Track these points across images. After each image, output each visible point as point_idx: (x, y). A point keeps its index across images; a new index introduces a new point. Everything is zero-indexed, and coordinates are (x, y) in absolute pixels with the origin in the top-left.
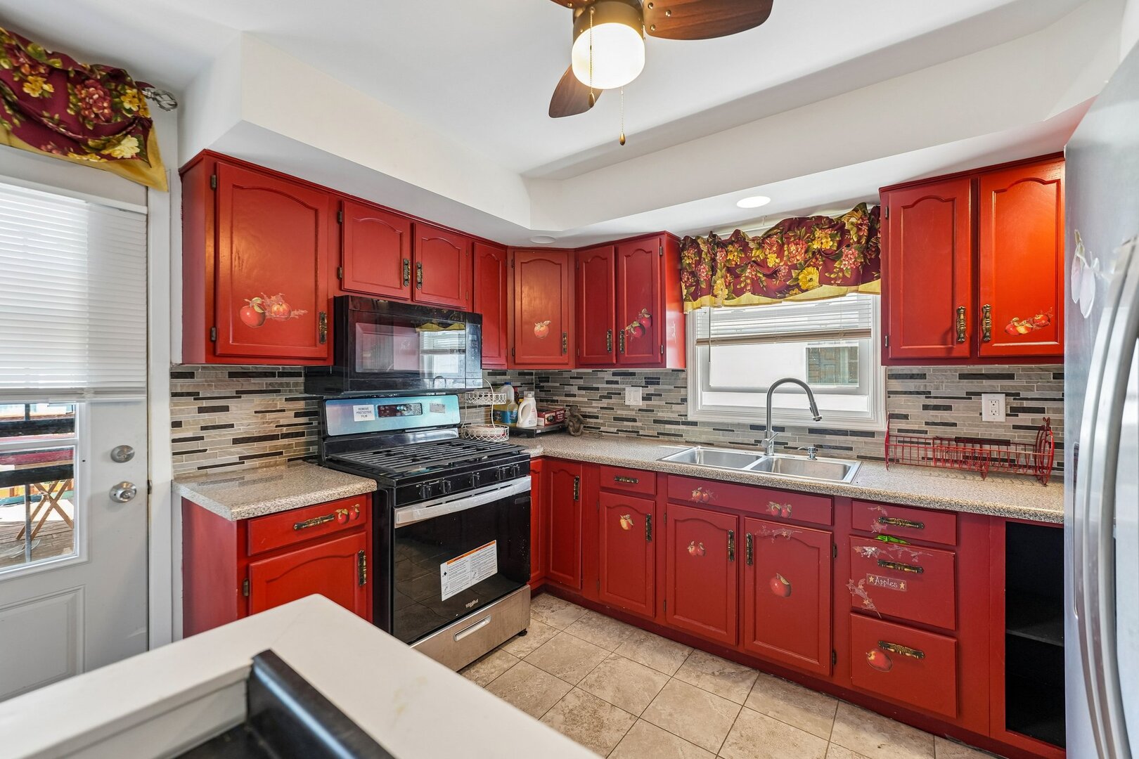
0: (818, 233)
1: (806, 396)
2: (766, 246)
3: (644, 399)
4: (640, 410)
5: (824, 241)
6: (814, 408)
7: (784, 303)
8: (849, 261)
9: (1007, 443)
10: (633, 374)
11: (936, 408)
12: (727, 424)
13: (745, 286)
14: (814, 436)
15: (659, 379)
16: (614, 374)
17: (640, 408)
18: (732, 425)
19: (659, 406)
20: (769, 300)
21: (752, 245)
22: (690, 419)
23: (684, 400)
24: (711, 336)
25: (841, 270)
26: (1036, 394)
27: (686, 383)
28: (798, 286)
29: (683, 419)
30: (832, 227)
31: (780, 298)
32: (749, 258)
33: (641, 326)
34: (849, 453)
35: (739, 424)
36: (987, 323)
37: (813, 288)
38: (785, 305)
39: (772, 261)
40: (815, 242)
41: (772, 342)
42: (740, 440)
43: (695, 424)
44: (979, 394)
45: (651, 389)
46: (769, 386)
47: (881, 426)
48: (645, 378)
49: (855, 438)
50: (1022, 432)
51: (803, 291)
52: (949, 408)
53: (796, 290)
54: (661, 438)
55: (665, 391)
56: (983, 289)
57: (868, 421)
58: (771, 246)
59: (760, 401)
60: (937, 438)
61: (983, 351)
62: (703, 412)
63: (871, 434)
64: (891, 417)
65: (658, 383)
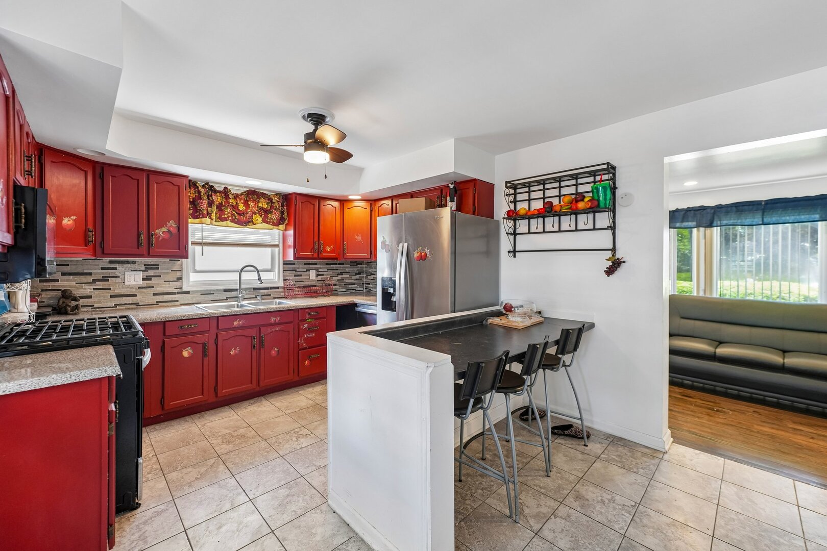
0: (262, 200)
1: (256, 273)
2: (238, 199)
3: (143, 279)
4: (139, 288)
5: (263, 204)
6: (260, 279)
7: (245, 228)
8: (275, 216)
9: (315, 286)
10: (134, 262)
11: (298, 276)
12: (211, 290)
13: (228, 217)
14: (255, 292)
15: (159, 265)
16: (110, 262)
17: (141, 286)
18: (213, 290)
19: (158, 284)
20: (237, 226)
21: (231, 196)
22: (185, 289)
23: (180, 279)
24: (203, 241)
25: (272, 219)
26: (322, 270)
27: (182, 268)
28: (253, 222)
29: (179, 290)
30: (269, 199)
31: (244, 226)
32: (229, 203)
33: (169, 231)
34: (269, 297)
35: (217, 290)
36: (322, 247)
37: (258, 224)
38: (246, 229)
39: (241, 207)
40: (260, 203)
41: (238, 247)
42: (218, 298)
43: (188, 292)
44: (309, 270)
45: (151, 273)
46: (240, 269)
47: (281, 284)
48: (145, 265)
49: (272, 290)
50: (320, 282)
51: (254, 224)
52: (301, 275)
53: (251, 223)
54: (160, 304)
55: (164, 273)
56: (321, 236)
57: (275, 282)
58: (241, 200)
59: (236, 276)
60: (299, 287)
61: (320, 256)
62: (193, 285)
63: (277, 288)
64: (285, 280)
65: (158, 268)
